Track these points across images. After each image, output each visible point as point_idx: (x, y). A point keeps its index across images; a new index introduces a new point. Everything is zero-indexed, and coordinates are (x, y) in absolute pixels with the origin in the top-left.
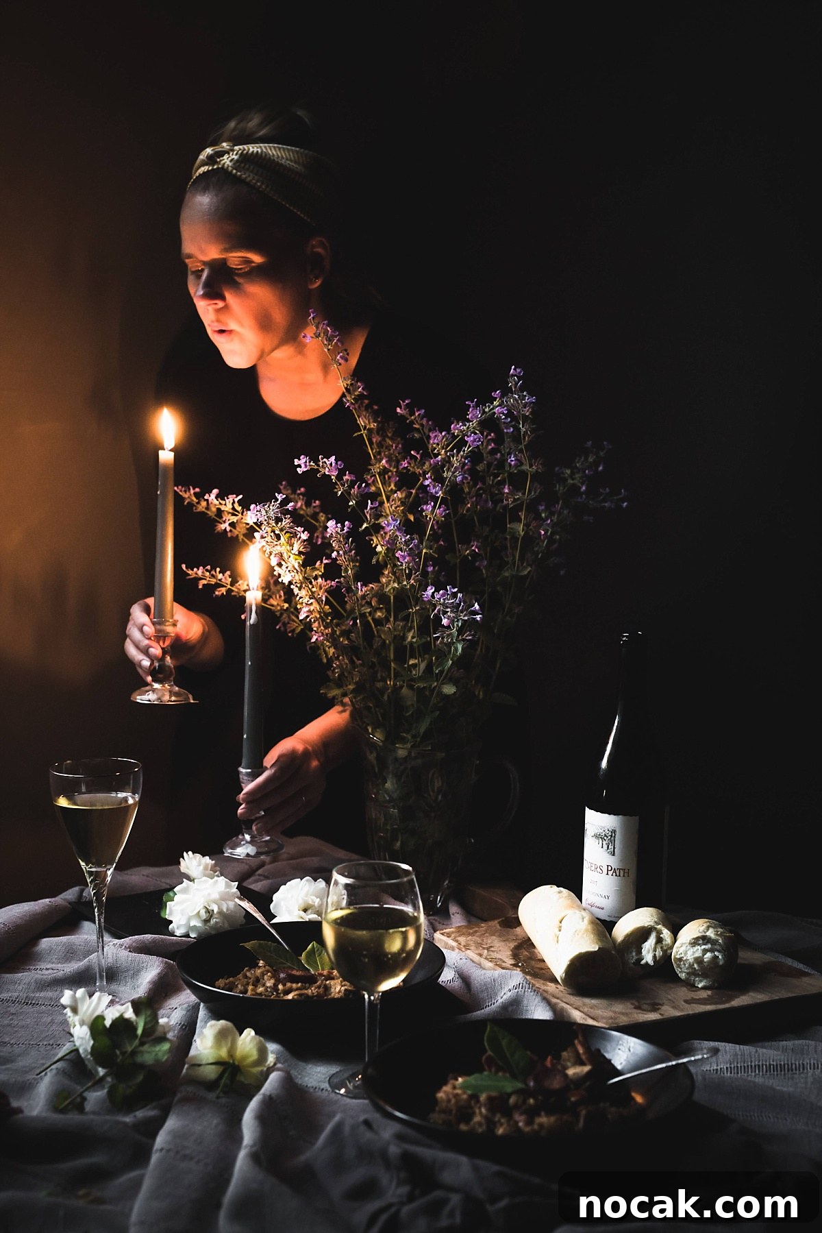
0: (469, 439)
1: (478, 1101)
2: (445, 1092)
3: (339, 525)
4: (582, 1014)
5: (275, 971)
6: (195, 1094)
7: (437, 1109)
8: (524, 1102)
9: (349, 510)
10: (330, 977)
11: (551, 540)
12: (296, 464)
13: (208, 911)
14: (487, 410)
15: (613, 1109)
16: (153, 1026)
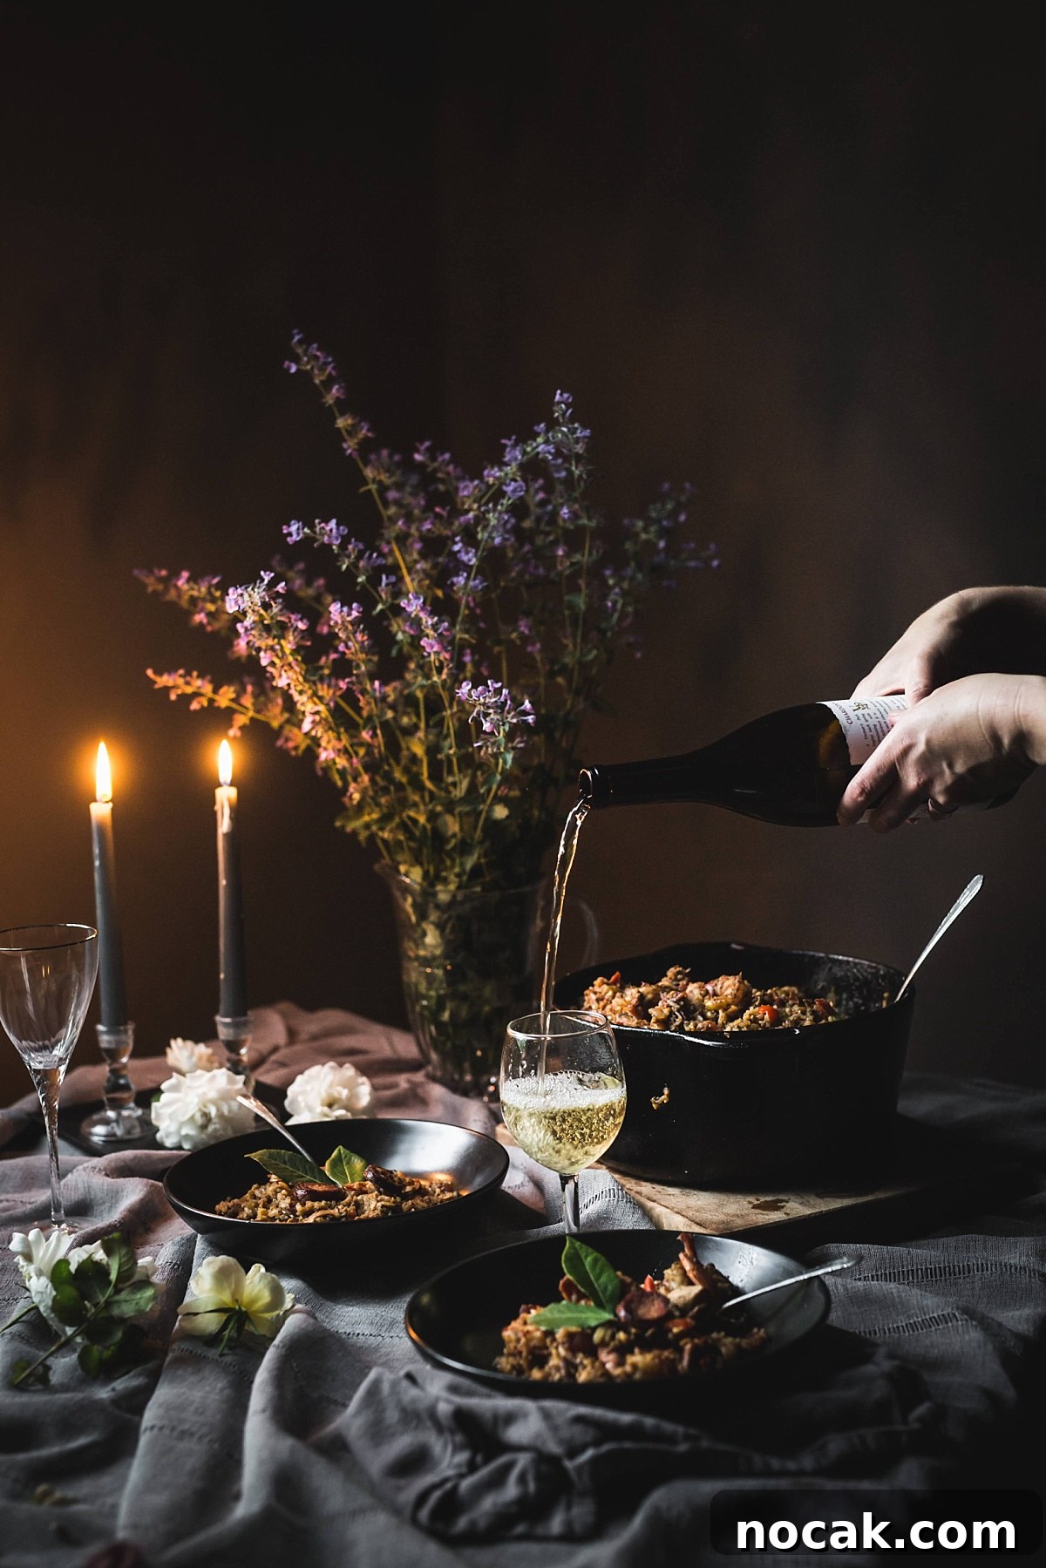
0: (509, 489)
1: (554, 1340)
2: (513, 1329)
3: (345, 609)
4: (686, 1219)
5: (291, 1187)
6: (191, 1352)
7: (505, 1351)
8: (613, 1337)
9: (358, 588)
10: (362, 1191)
11: (623, 615)
12: (285, 531)
13: (206, 1115)
14: (529, 449)
15: (729, 1340)
16: (130, 1268)
